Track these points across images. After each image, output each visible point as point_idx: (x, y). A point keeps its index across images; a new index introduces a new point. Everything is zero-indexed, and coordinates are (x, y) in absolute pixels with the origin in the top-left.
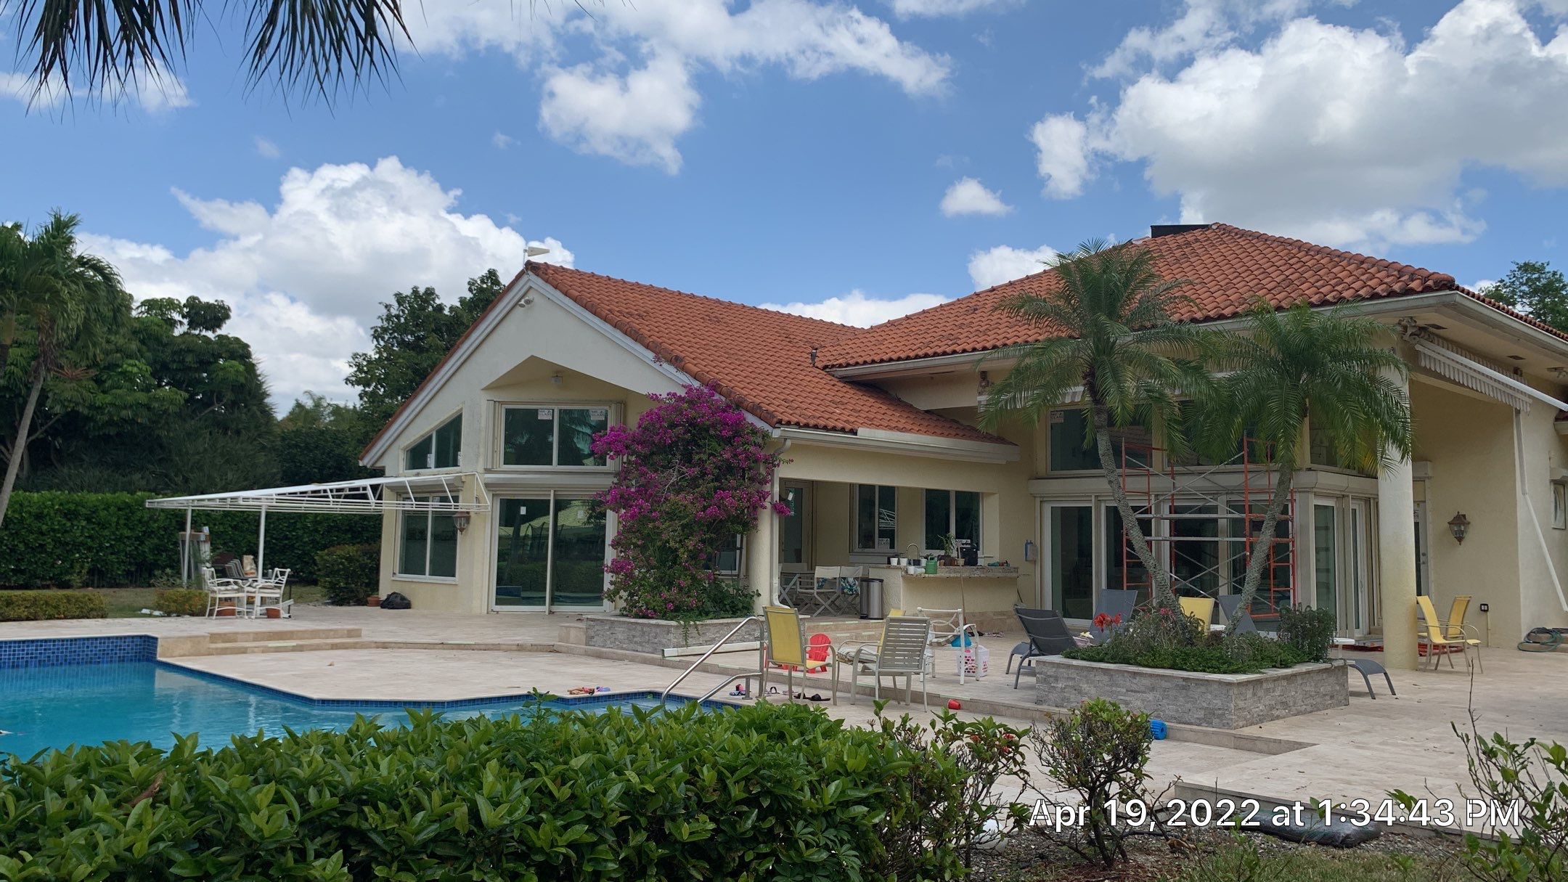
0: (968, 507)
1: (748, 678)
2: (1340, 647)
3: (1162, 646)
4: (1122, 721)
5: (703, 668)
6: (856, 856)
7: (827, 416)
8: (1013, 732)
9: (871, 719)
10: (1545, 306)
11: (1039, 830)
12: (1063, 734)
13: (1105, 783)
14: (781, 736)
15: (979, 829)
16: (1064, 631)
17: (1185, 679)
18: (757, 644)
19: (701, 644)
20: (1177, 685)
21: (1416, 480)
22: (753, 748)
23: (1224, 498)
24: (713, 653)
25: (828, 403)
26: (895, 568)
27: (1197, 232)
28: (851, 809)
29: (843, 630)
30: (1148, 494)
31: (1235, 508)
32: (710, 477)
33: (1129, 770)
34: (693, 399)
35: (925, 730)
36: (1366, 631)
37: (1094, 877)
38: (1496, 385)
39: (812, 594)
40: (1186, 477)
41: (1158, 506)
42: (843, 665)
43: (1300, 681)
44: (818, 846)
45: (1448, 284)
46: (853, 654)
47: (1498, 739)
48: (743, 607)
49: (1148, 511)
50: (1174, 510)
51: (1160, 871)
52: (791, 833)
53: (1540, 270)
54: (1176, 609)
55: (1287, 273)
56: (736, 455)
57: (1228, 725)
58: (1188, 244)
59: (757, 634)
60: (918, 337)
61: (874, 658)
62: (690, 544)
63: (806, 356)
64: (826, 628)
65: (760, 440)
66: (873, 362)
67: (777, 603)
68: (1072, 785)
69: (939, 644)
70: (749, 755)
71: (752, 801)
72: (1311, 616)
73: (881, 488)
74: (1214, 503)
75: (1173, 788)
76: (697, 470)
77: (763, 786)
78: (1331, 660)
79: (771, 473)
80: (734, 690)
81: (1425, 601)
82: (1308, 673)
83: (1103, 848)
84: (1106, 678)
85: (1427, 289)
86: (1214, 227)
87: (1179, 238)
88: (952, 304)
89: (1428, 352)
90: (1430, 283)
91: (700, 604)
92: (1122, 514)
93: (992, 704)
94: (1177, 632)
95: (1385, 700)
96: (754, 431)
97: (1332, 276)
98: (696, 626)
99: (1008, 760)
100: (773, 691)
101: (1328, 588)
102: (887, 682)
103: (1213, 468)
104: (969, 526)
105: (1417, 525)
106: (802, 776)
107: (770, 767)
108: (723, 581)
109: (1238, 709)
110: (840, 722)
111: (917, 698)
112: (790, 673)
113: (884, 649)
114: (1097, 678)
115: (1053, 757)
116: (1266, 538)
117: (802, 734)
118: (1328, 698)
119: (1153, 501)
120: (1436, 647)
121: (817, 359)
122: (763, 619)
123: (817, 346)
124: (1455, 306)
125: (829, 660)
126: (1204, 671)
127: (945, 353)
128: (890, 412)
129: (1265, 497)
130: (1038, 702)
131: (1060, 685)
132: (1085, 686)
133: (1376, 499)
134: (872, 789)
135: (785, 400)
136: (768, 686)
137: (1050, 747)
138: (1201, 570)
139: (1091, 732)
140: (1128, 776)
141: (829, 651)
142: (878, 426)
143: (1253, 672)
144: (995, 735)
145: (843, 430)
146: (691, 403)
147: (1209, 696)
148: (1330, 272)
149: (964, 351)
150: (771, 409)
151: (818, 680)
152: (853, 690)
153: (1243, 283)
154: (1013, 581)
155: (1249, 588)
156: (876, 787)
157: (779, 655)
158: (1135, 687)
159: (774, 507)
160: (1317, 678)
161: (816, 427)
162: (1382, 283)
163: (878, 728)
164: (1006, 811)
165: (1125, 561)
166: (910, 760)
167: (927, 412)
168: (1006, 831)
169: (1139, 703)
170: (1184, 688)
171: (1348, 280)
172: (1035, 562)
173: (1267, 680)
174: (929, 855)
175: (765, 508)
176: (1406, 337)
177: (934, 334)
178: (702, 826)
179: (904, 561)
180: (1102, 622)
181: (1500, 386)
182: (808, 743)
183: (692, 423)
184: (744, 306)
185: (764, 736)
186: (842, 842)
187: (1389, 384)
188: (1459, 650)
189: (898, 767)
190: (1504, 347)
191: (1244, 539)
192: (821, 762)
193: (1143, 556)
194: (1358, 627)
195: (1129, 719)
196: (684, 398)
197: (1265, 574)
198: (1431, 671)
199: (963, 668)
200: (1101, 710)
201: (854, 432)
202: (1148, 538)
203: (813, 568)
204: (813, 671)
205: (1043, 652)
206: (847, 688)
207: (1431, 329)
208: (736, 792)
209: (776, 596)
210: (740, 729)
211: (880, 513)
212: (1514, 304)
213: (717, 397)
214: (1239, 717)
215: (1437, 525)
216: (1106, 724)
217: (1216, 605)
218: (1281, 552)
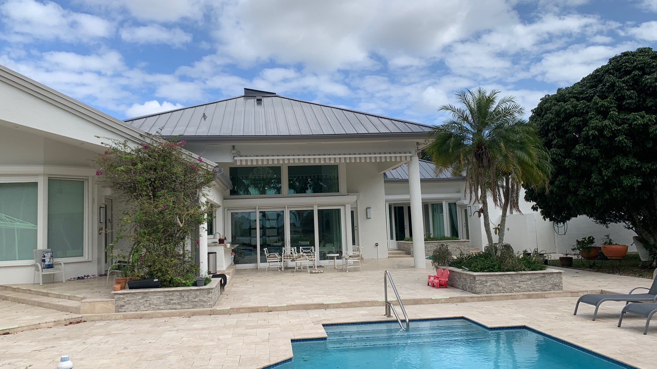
57: (561, 289)
114: (506, 279)
131: (488, 284)
147: (553, 279)
158: (522, 280)
215: (361, 216)
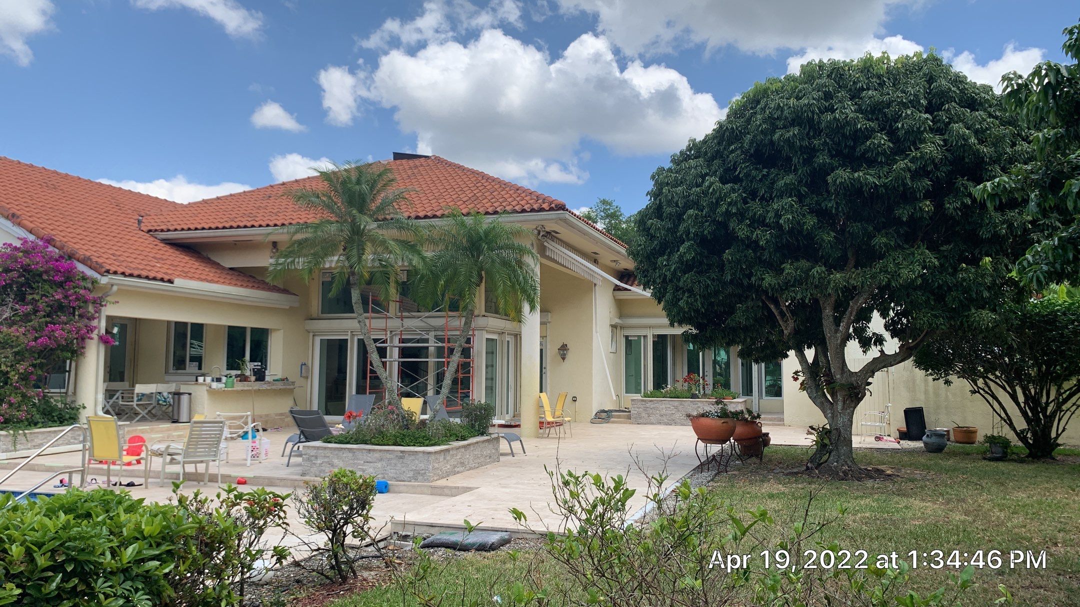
0: (260, 339)
1: (70, 473)
2: (496, 426)
3: (388, 430)
4: (356, 482)
5: (29, 467)
6: (148, 599)
7: (149, 268)
8: (279, 496)
9: (169, 496)
10: (612, 225)
11: (296, 564)
12: (316, 494)
13: (343, 526)
14: (88, 515)
15: (250, 568)
16: (324, 425)
17: (402, 452)
18: (80, 447)
19: (29, 449)
20: (397, 456)
21: (542, 324)
22: (60, 525)
23: (433, 334)
24: (38, 455)
25: (150, 259)
26: (201, 384)
27: (422, 160)
28: (146, 564)
29: (157, 432)
30: (385, 330)
31: (438, 339)
32: (42, 313)
33: (360, 515)
34: (28, 250)
35: (212, 501)
36: (512, 415)
37: (333, 591)
38: (585, 269)
39: (132, 405)
40: (410, 319)
41: (392, 338)
42: (154, 459)
43: (472, 449)
44: (115, 595)
45: (562, 207)
46: (163, 449)
47: (570, 474)
48: (70, 418)
49: (385, 342)
50: (402, 341)
51: (378, 580)
52: (93, 588)
53: (610, 204)
54: (398, 406)
55: (475, 192)
56: (66, 297)
57: (427, 480)
58: (416, 167)
59: (81, 438)
60: (225, 213)
61: (180, 452)
62: (21, 368)
63: (133, 221)
64: (143, 431)
65: (90, 285)
66: (189, 229)
67: (101, 413)
68: (320, 529)
69: (232, 438)
70: (57, 532)
71: (56, 568)
72: (480, 407)
73: (193, 324)
74: (427, 337)
75: (389, 524)
76: (29, 308)
77: (67, 555)
78: (490, 434)
79: (98, 311)
80: (58, 483)
81: (543, 395)
82: (477, 443)
83: (340, 570)
84: (350, 455)
85: (551, 209)
86: (433, 158)
87: (411, 162)
88: (253, 191)
89: (551, 247)
90: (553, 205)
91: (29, 416)
92: (366, 343)
93: (269, 479)
94: (399, 421)
95: (520, 456)
96: (84, 278)
97: (500, 196)
98: (25, 435)
99: (274, 516)
100: (94, 481)
101: (492, 390)
102: (190, 468)
103: (427, 314)
104: (260, 352)
105: (541, 350)
106: (103, 544)
107: (75, 539)
108: (52, 397)
109: (434, 469)
110: (142, 500)
111: (213, 479)
112: (109, 467)
113: (188, 444)
114: (344, 455)
115: (308, 511)
116: (456, 358)
117: (107, 511)
118: (488, 458)
119: (389, 335)
120: (549, 423)
121: (142, 224)
122: (86, 426)
123: (143, 214)
124: (565, 221)
125: (143, 455)
126: (414, 445)
127: (245, 227)
128: (201, 268)
129: (458, 333)
130: (303, 474)
131: (319, 462)
132: (336, 461)
133: (520, 335)
134: (164, 548)
135: (113, 255)
136: (89, 478)
137: (306, 504)
138: (418, 380)
139: (335, 492)
140: (359, 519)
141: (144, 448)
142: (191, 278)
143: (445, 445)
144: (265, 500)
145: (162, 280)
146: (26, 253)
147: (417, 462)
148: (499, 194)
149: (260, 226)
150: (100, 261)
151: (133, 471)
152: (162, 477)
153: (449, 196)
154: (291, 391)
155: (445, 391)
156: (168, 546)
157: (99, 453)
158: (369, 459)
159: (101, 338)
160: (483, 445)
161: (139, 276)
162: (528, 203)
163: (175, 503)
164: (271, 553)
165: (369, 375)
166: (197, 523)
167: (231, 269)
168: (270, 567)
169: (371, 470)
170: (401, 458)
171: (509, 200)
172: (307, 378)
173: (452, 449)
174: (209, 591)
175: (92, 339)
176: (540, 237)
177: (238, 212)
178: (8, 593)
179: (209, 379)
180: (349, 417)
181: (588, 271)
182: (111, 518)
183: (26, 269)
184: (80, 178)
185: (71, 517)
186: (137, 590)
187: (528, 266)
188: (560, 424)
189: (187, 529)
190: (589, 247)
191: (444, 360)
192: (122, 532)
193: (380, 372)
194: (508, 413)
195: (361, 481)
196: (19, 249)
197: (455, 381)
198: (545, 438)
199: (250, 455)
200: (342, 476)
201: (170, 281)
202: (383, 360)
203: (133, 386)
204: (129, 464)
205: (308, 440)
206: (157, 475)
207: (553, 233)
208: (42, 561)
209: (100, 408)
210: (51, 513)
211: (191, 344)
212: (596, 222)
213: (51, 248)
214: (435, 474)
215: (552, 351)
216: (346, 485)
217: (425, 403)
218: (465, 367)
